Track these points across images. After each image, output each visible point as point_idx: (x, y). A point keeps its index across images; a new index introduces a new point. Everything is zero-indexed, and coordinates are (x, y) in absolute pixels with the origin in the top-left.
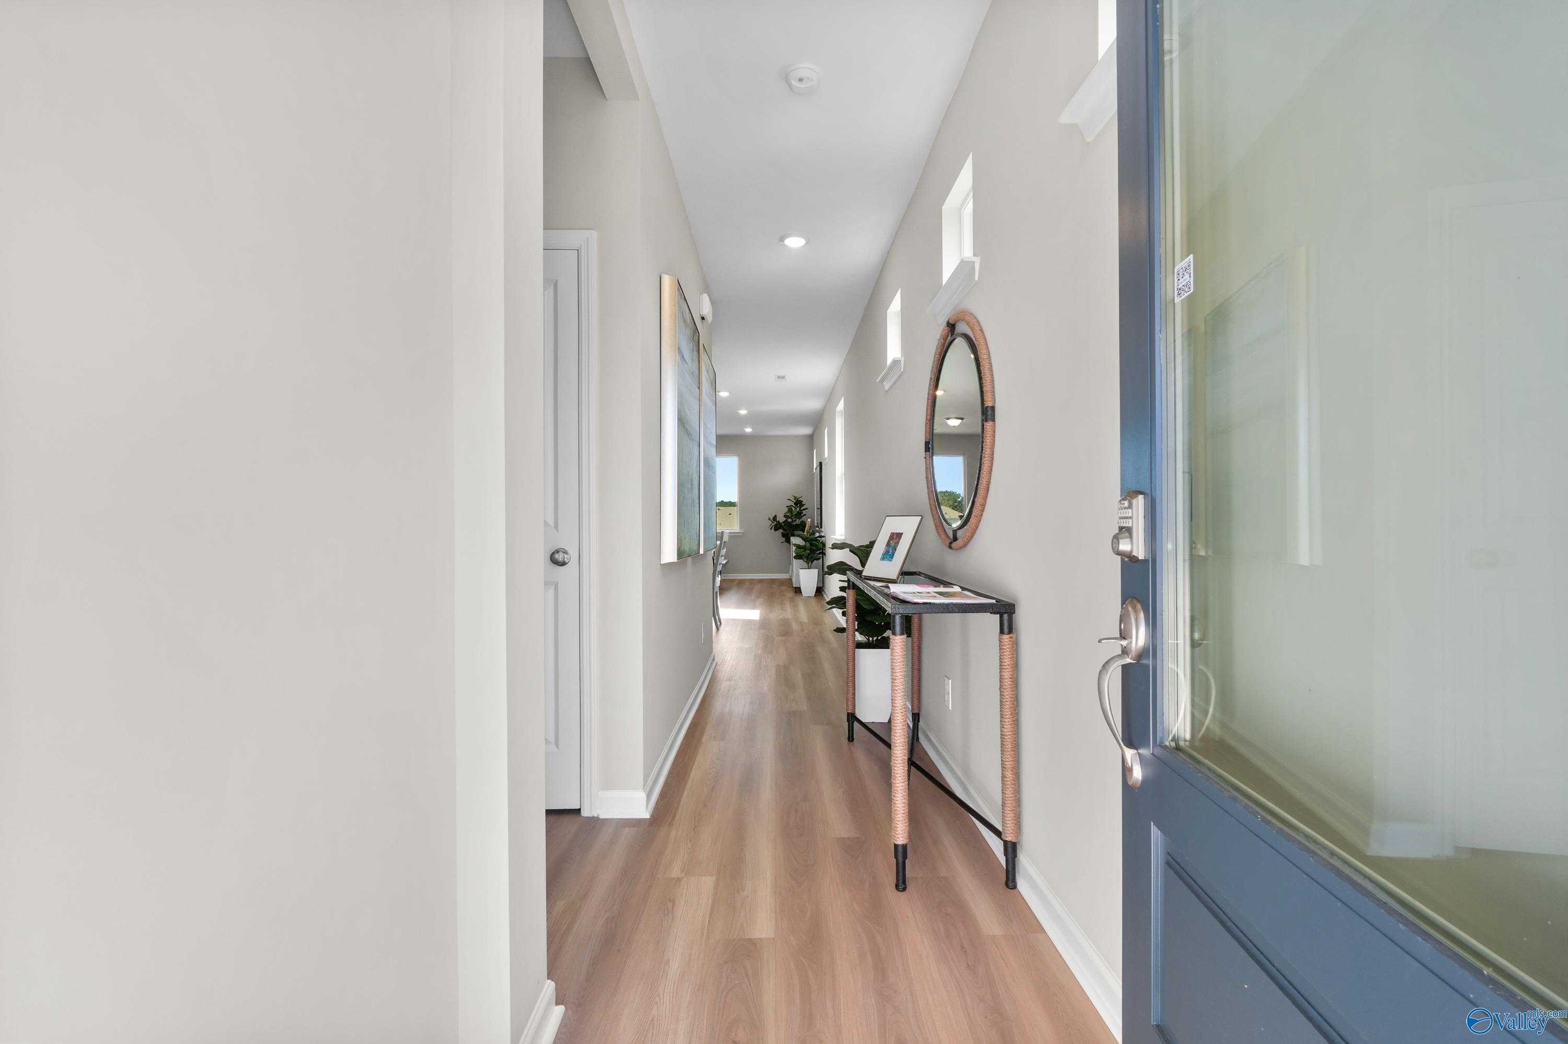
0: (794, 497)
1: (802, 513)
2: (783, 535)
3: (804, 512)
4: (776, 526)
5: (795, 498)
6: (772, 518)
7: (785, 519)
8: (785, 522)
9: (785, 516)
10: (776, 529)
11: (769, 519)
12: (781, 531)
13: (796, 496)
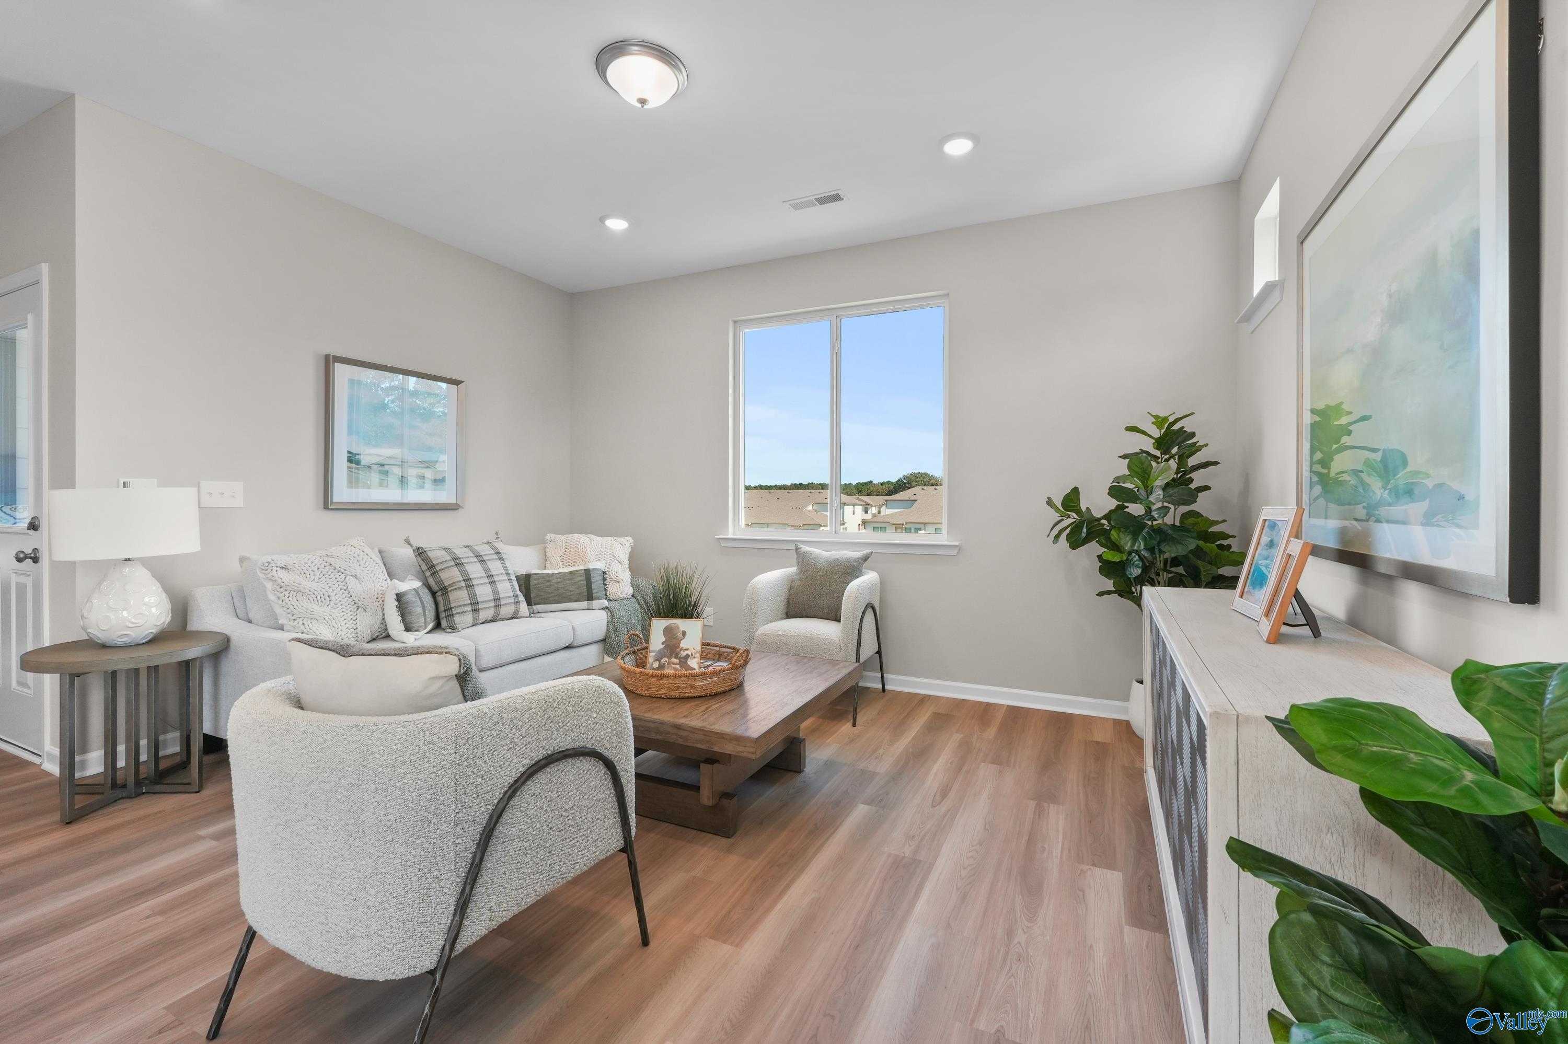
0: (1156, 417)
1: (1191, 480)
2: (1108, 568)
3: (1198, 478)
4: (1075, 529)
5: (1159, 421)
6: (1058, 503)
7: (1113, 503)
8: (1118, 516)
9: (1116, 491)
10: (1075, 541)
11: (1050, 502)
12: (1094, 548)
13: (1163, 414)
